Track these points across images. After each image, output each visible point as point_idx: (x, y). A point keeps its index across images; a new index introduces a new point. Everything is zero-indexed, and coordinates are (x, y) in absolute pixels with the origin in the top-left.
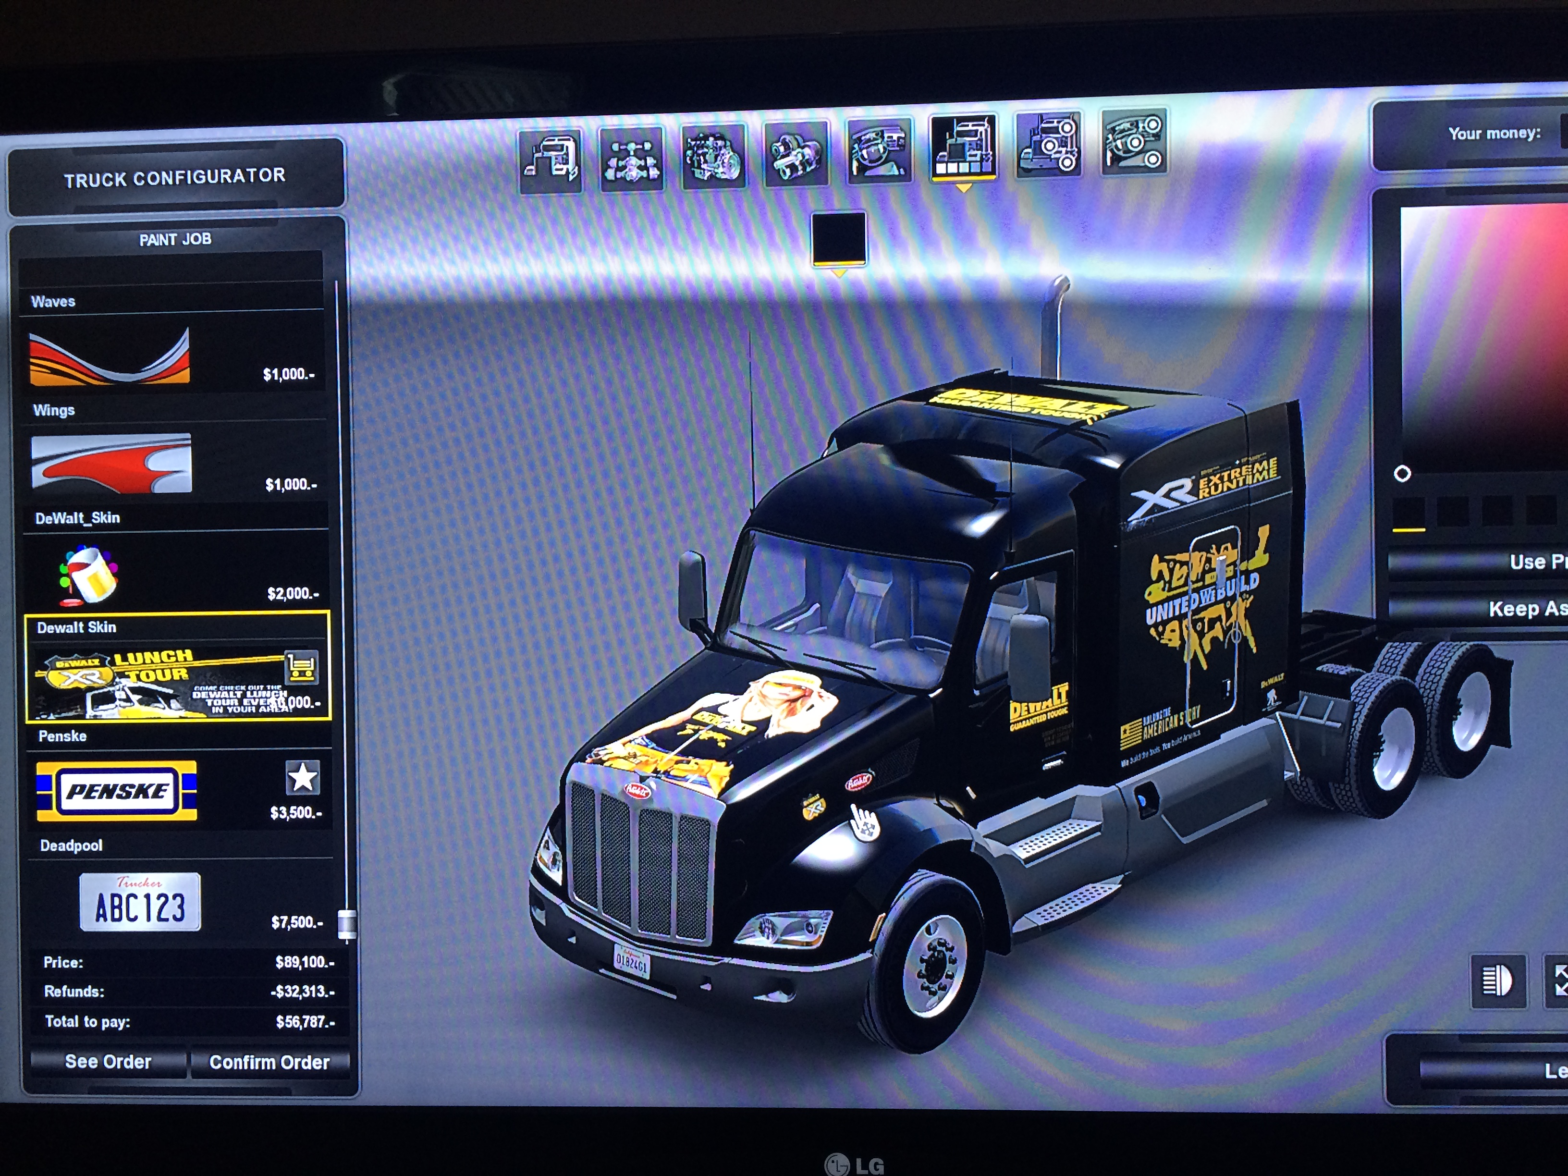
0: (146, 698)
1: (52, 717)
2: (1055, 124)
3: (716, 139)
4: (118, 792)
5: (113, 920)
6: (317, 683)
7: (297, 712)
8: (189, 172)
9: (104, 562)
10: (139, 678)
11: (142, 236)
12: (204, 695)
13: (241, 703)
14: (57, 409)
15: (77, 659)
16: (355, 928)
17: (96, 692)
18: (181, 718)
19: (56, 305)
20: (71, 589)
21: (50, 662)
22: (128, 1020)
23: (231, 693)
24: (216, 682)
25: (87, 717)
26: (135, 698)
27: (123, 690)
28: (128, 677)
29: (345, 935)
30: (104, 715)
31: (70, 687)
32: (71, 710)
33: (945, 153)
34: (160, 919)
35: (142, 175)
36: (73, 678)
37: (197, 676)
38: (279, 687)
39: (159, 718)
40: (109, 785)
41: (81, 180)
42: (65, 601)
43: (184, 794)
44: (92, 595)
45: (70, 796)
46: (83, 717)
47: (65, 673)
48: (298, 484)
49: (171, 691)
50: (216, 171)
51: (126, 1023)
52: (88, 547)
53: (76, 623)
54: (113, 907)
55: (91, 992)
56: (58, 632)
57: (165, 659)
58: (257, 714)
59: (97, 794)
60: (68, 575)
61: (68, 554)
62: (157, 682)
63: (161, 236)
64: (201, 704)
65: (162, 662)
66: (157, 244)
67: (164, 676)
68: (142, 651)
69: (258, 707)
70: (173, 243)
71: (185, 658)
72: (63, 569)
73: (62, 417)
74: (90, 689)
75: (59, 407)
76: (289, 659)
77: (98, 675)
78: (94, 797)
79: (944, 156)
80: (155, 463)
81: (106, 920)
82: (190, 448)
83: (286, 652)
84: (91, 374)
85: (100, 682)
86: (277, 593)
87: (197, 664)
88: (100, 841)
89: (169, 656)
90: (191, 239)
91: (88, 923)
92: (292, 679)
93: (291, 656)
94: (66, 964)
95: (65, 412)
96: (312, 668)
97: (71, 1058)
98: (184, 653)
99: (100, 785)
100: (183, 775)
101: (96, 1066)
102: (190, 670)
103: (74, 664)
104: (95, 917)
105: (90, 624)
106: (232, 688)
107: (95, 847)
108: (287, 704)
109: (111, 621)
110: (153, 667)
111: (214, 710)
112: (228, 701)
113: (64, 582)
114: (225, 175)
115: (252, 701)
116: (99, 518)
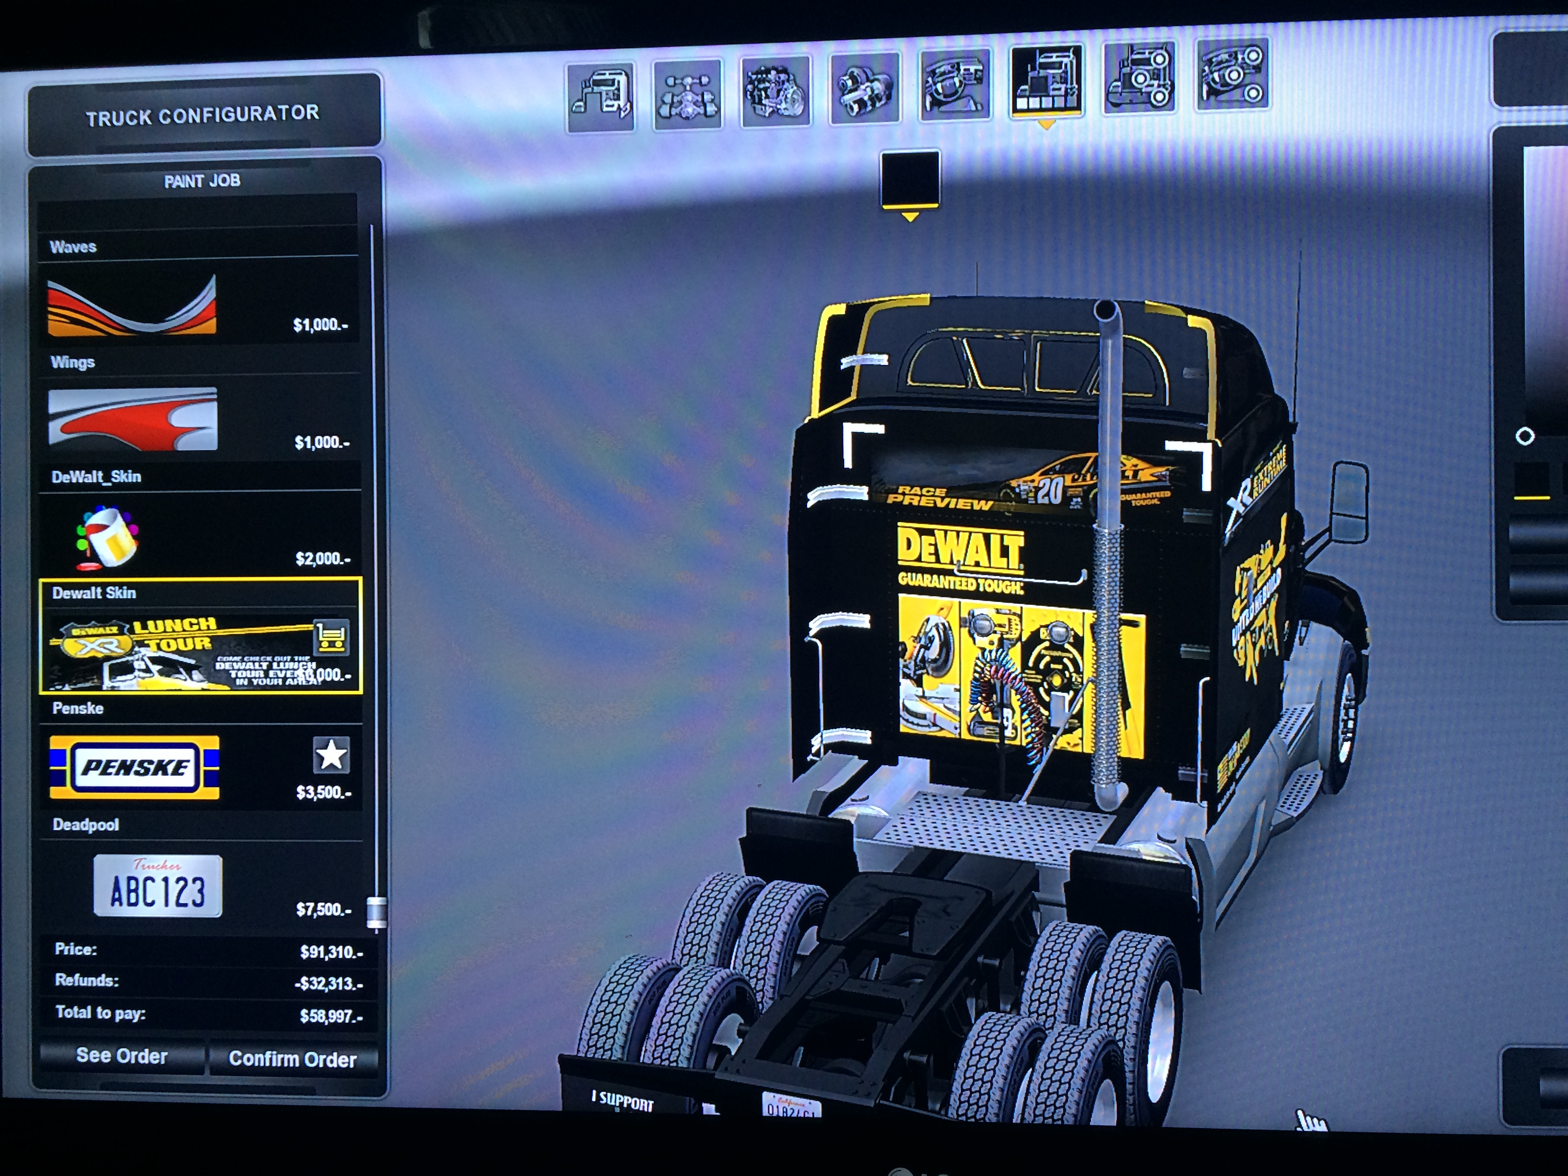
0: (167, 669)
1: (67, 687)
2: (1147, 55)
3: (779, 72)
4: (136, 768)
5: (130, 904)
6: (348, 654)
7: (326, 685)
8: (217, 110)
9: (123, 524)
10: (159, 648)
11: (167, 177)
12: (227, 666)
13: (266, 676)
14: (75, 360)
15: (94, 626)
16: (385, 914)
17: (114, 662)
18: (203, 690)
19: (76, 251)
20: (88, 552)
21: (66, 630)
22: (144, 1011)
23: (257, 664)
24: (241, 652)
25: (104, 688)
26: (155, 668)
27: (143, 660)
28: (148, 646)
29: (375, 924)
30: (122, 686)
31: (87, 656)
32: (88, 681)
33: (1026, 87)
34: (178, 904)
35: (169, 112)
36: (90, 646)
37: (221, 647)
38: (307, 658)
39: (180, 690)
40: (126, 761)
41: (104, 118)
42: (83, 565)
43: (205, 771)
44: (111, 558)
45: (85, 772)
46: (100, 688)
47: (82, 641)
48: (331, 442)
49: (193, 662)
50: (246, 109)
51: (142, 1015)
52: (107, 508)
53: (93, 588)
54: (129, 891)
55: (104, 981)
56: (74, 597)
57: (187, 627)
58: (284, 687)
59: (113, 771)
60: (86, 537)
61: (86, 515)
62: (178, 652)
63: (188, 178)
64: (225, 675)
65: (184, 630)
66: (183, 186)
67: (186, 646)
68: (163, 618)
69: (285, 679)
70: (200, 185)
71: (208, 626)
72: (81, 531)
73: (81, 370)
74: (108, 658)
75: (78, 359)
76: (318, 628)
77: (116, 643)
78: (110, 774)
79: (1025, 90)
80: (179, 418)
81: (121, 904)
82: (215, 404)
83: (315, 621)
84: (113, 324)
85: (119, 651)
86: (306, 558)
87: (221, 632)
88: (117, 820)
89: (191, 625)
90: (218, 181)
91: (103, 907)
92: (321, 650)
93: (320, 626)
94: (79, 951)
95: (85, 364)
96: (343, 639)
97: (82, 1051)
98: (207, 621)
99: (116, 761)
100: (205, 751)
101: (108, 1061)
102: (213, 639)
103: (91, 631)
104: (110, 901)
105: (108, 590)
106: (257, 658)
107: (111, 826)
108: (315, 677)
109: (130, 586)
110: (175, 635)
111: (239, 682)
112: (253, 672)
113: (82, 545)
114: (256, 112)
115: (279, 672)
116: (120, 476)
